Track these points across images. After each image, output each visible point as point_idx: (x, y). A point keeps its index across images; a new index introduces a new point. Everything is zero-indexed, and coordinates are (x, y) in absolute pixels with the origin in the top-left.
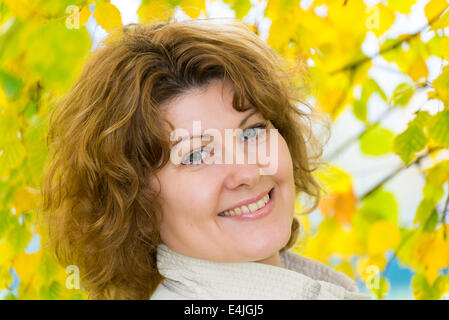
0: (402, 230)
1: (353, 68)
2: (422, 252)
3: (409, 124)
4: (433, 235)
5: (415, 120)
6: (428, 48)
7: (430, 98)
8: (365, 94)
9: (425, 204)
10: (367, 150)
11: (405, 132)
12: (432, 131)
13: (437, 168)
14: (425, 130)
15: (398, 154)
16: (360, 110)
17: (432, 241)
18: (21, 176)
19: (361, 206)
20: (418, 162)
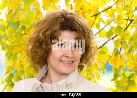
0: (109, 56)
1: (96, 15)
2: (115, 61)
3: (109, 30)
4: (117, 57)
5: (111, 29)
6: (114, 10)
7: (114, 23)
8: (99, 22)
9: (115, 49)
10: (100, 36)
11: (108, 32)
12: (115, 31)
13: (117, 40)
14: (113, 31)
15: (107, 37)
16: (98, 26)
17: (117, 59)
18: (15, 44)
19: (99, 50)
20: (113, 39)
